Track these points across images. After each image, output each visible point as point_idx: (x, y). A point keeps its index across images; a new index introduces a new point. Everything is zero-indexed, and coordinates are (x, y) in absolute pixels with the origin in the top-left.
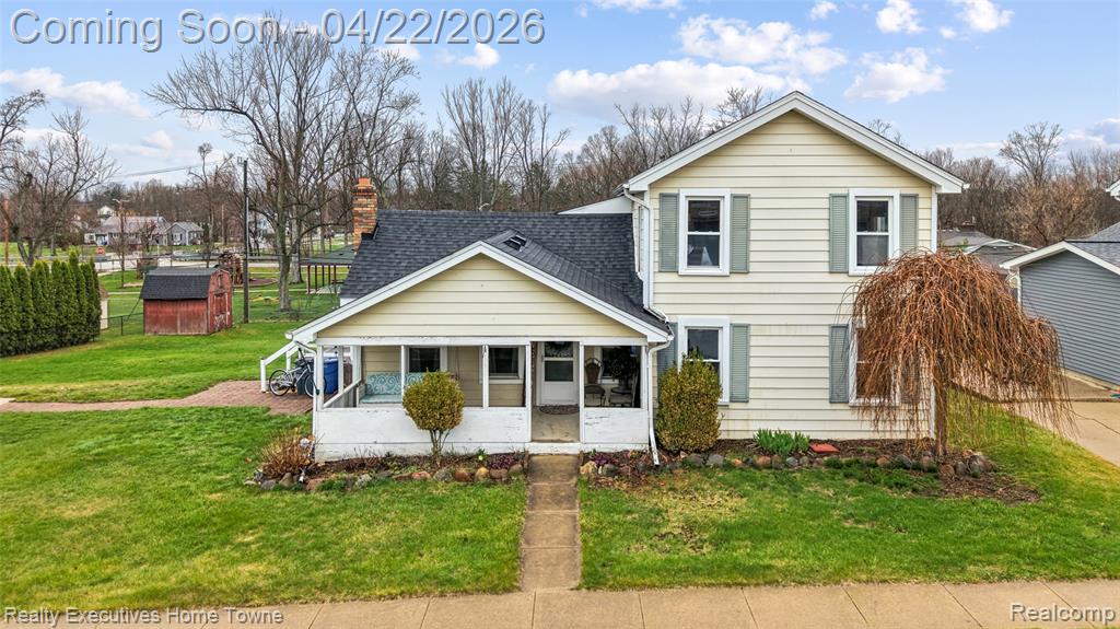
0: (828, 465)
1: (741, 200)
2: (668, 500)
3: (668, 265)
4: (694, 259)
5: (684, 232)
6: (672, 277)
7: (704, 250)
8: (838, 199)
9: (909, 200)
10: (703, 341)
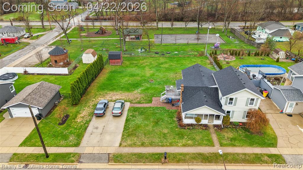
0: (241, 128)
1: (236, 98)
2: (225, 134)
3: (226, 104)
4: (229, 104)
5: (229, 101)
6: (226, 106)
7: (230, 103)
8: (248, 99)
9: (258, 99)
10: (228, 112)
